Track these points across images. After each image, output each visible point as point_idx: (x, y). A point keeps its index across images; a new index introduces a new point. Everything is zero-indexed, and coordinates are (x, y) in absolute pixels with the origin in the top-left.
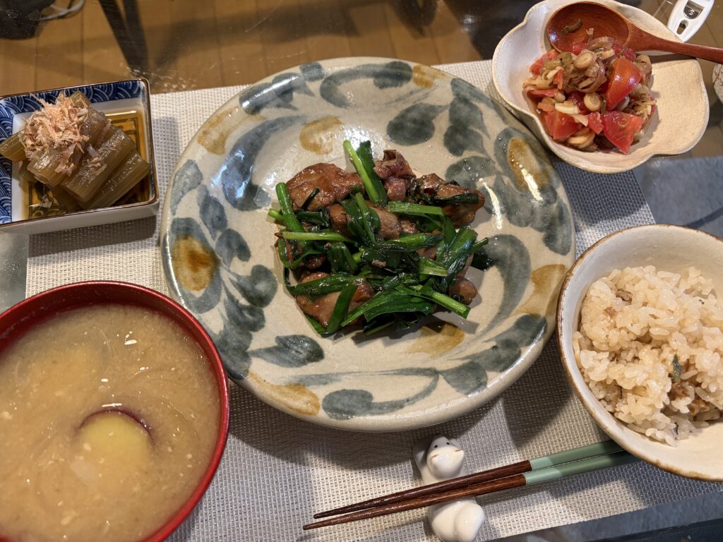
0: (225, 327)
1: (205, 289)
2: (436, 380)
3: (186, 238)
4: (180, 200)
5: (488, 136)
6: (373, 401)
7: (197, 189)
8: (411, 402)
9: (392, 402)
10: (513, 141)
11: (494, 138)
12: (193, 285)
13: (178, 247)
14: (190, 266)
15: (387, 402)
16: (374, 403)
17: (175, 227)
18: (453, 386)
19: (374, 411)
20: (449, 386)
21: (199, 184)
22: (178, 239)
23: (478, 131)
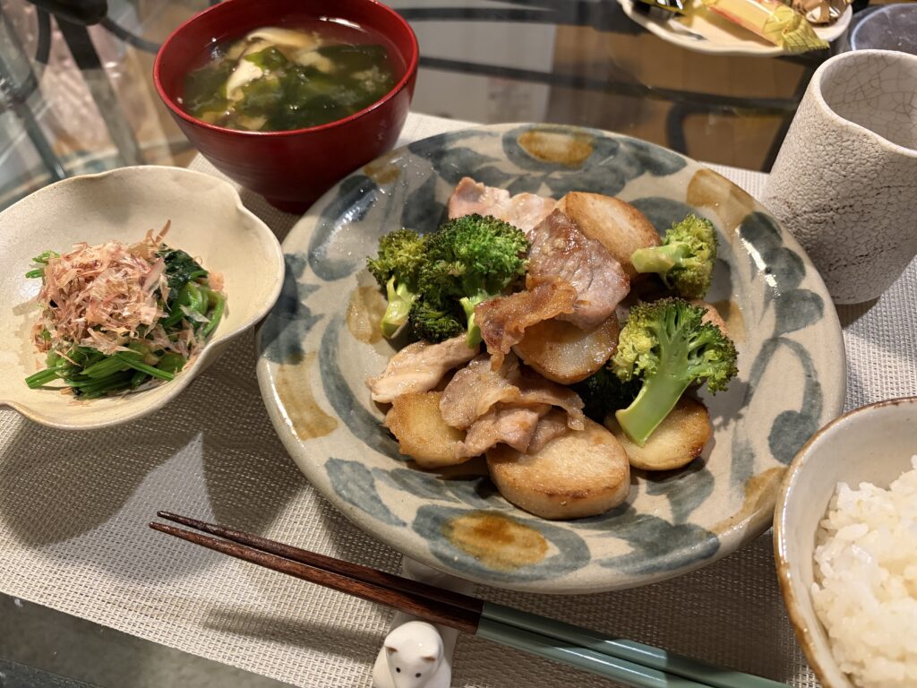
0: (623, 538)
1: (547, 541)
2: (787, 341)
3: (451, 528)
4: (384, 507)
5: (497, 160)
6: (799, 412)
7: (376, 478)
8: (813, 373)
9: (805, 393)
10: (521, 141)
11: (504, 156)
12: (537, 551)
13: (462, 543)
14: (500, 542)
15: (805, 397)
16: (801, 411)
17: (427, 532)
18: (805, 326)
19: (814, 414)
20: (802, 330)
21: (368, 472)
22: (448, 538)
23: (484, 165)
